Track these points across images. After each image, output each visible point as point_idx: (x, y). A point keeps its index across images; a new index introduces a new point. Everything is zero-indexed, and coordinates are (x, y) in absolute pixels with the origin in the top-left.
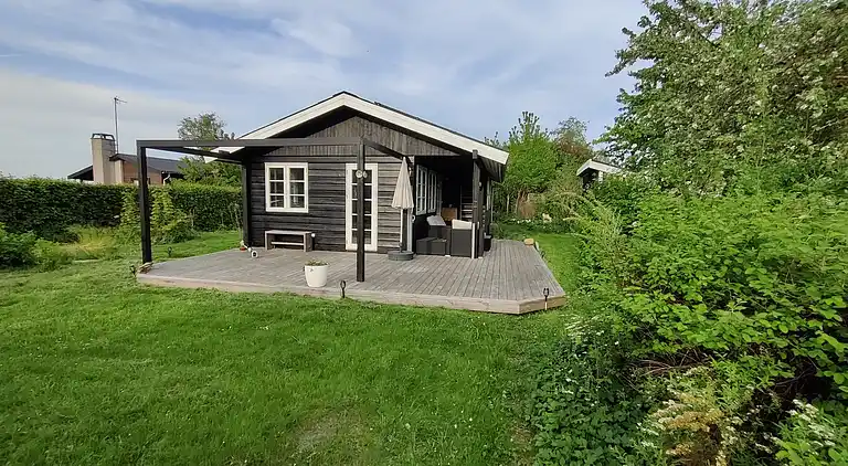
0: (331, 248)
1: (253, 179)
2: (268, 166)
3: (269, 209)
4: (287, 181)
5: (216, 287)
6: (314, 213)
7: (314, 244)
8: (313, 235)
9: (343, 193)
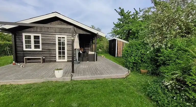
0: (51, 61)
1: (17, 39)
2: (24, 35)
3: (25, 49)
4: (32, 40)
5: (12, 83)
6: (44, 50)
7: (44, 60)
8: (44, 58)
9: (55, 44)
